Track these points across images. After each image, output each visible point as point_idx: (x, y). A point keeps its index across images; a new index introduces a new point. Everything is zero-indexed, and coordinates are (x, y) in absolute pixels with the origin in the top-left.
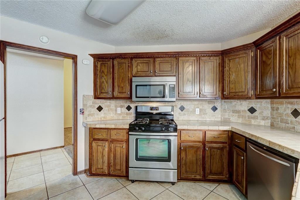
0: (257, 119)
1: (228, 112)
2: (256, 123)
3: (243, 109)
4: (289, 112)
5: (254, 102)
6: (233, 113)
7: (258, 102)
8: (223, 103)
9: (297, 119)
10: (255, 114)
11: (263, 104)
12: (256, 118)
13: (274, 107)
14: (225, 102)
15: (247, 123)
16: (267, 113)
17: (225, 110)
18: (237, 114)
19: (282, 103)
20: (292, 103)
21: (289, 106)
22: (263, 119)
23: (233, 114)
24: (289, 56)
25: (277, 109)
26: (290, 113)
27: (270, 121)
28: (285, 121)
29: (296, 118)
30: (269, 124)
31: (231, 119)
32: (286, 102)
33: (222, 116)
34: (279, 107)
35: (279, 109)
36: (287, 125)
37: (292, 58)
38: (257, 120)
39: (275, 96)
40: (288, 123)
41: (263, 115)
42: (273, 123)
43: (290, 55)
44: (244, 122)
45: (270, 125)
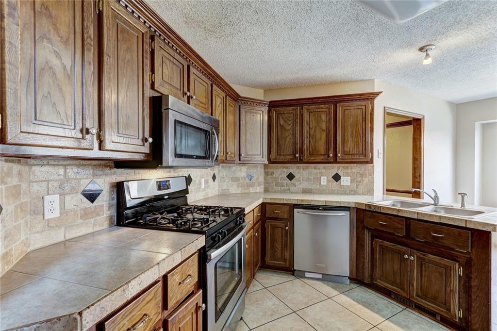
0: (254, 186)
1: (227, 180)
2: (253, 191)
3: (242, 176)
4: (285, 175)
6: (233, 181)
8: (221, 168)
9: (292, 181)
10: (253, 180)
11: (259, 169)
13: (268, 172)
14: (222, 167)
15: (246, 191)
16: (261, 178)
17: (223, 178)
18: (236, 183)
19: (277, 168)
20: (287, 168)
21: (285, 170)
22: (259, 185)
23: (232, 183)
24: (309, 127)
25: (272, 173)
27: (263, 186)
28: (281, 184)
29: (291, 181)
30: (262, 190)
31: (230, 191)
32: (281, 167)
33: (219, 187)
34: (275, 171)
35: (274, 173)
36: (283, 188)
37: (313, 130)
40: (284, 186)
41: (259, 181)
42: (268, 188)
43: (311, 127)
44: (243, 191)
45: (264, 190)
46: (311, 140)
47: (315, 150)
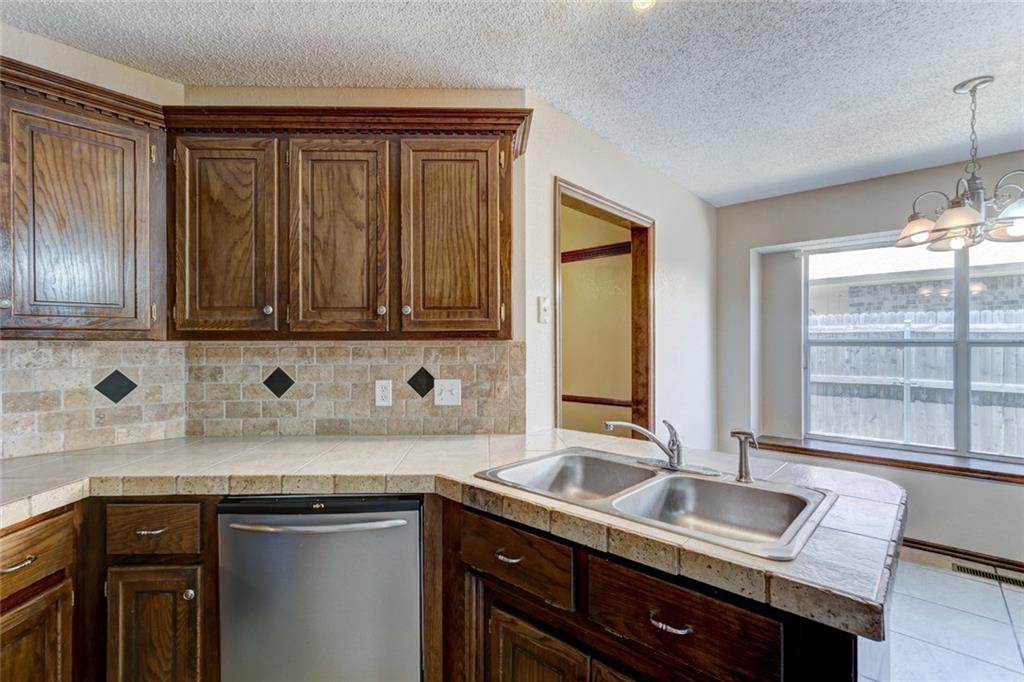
0: (139, 418)
2: (133, 439)
3: (70, 385)
4: (259, 378)
5: (125, 352)
6: (15, 408)
7: (141, 351)
9: (284, 398)
10: (131, 400)
11: (159, 358)
12: (132, 416)
13: (200, 369)
15: (95, 443)
16: (175, 391)
18: (36, 414)
19: (232, 355)
20: (266, 353)
21: (259, 361)
22: (161, 417)
23: (15, 416)
24: (313, 213)
25: (216, 373)
26: (262, 381)
27: (183, 419)
28: (245, 410)
29: (279, 397)
30: (182, 432)
32: (247, 349)
34: (223, 365)
35: (221, 372)
36: (253, 420)
37: (325, 222)
38: (137, 424)
39: (269, 328)
40: (257, 415)
41: (160, 400)
42: (200, 424)
43: (319, 213)
44: (79, 443)
45: (187, 433)
46: (320, 259)
47: (332, 290)
